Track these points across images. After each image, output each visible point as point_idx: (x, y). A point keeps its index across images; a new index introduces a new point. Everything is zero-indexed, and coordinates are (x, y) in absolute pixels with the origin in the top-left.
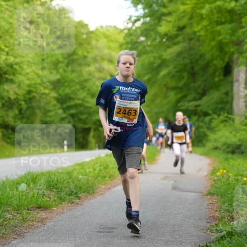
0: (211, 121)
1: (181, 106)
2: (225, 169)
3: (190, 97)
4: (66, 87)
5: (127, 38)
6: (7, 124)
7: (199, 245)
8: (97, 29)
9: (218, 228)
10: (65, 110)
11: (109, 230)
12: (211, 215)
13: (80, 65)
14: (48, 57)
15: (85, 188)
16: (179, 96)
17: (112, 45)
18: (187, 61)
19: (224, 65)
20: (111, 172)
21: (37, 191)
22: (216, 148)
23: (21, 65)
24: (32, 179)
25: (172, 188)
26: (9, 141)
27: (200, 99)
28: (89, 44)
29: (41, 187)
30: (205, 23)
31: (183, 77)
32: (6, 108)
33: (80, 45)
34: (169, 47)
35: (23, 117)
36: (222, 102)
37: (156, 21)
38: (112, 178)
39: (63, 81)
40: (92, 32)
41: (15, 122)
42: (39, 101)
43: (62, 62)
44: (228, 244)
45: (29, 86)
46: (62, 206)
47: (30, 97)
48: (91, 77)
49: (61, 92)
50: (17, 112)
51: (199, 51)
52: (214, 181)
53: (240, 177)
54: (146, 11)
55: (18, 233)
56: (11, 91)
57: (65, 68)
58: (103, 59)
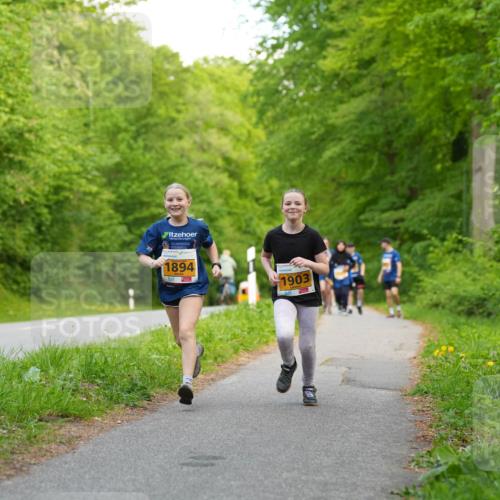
0: (426, 251)
1: (367, 220)
2: (451, 344)
3: (383, 203)
4: (133, 180)
5: (255, 83)
6: (11, 252)
7: (392, 493)
8: (196, 65)
9: (432, 460)
10: (130, 226)
11: (206, 462)
12: (420, 434)
13: (162, 136)
14: (96, 120)
15: (163, 378)
16: (362, 200)
17: (228, 97)
18: (379, 130)
19: (453, 138)
20: (218, 348)
21: (62, 383)
22: (436, 305)
23: (40, 133)
24: (53, 359)
25: (343, 381)
26: (15, 287)
27: (404, 207)
28: (180, 95)
29: (71, 376)
30: (414, 52)
31: (371, 162)
32: (10, 221)
33: (162, 95)
34: (341, 102)
35: (44, 241)
36: (448, 214)
37: (316, 49)
38: (219, 359)
39: (126, 168)
40: (187, 70)
41: (27, 249)
42: (78, 208)
43: (126, 130)
44: (450, 489)
45: (57, 177)
46: (113, 413)
47: (58, 199)
48: (184, 160)
49: (122, 190)
50: (32, 229)
51: (404, 108)
52: (429, 367)
53: (480, 361)
54: (296, 28)
55: (18, 466)
56: (19, 186)
57: (132, 142)
58: (208, 125)
